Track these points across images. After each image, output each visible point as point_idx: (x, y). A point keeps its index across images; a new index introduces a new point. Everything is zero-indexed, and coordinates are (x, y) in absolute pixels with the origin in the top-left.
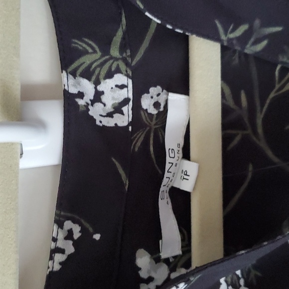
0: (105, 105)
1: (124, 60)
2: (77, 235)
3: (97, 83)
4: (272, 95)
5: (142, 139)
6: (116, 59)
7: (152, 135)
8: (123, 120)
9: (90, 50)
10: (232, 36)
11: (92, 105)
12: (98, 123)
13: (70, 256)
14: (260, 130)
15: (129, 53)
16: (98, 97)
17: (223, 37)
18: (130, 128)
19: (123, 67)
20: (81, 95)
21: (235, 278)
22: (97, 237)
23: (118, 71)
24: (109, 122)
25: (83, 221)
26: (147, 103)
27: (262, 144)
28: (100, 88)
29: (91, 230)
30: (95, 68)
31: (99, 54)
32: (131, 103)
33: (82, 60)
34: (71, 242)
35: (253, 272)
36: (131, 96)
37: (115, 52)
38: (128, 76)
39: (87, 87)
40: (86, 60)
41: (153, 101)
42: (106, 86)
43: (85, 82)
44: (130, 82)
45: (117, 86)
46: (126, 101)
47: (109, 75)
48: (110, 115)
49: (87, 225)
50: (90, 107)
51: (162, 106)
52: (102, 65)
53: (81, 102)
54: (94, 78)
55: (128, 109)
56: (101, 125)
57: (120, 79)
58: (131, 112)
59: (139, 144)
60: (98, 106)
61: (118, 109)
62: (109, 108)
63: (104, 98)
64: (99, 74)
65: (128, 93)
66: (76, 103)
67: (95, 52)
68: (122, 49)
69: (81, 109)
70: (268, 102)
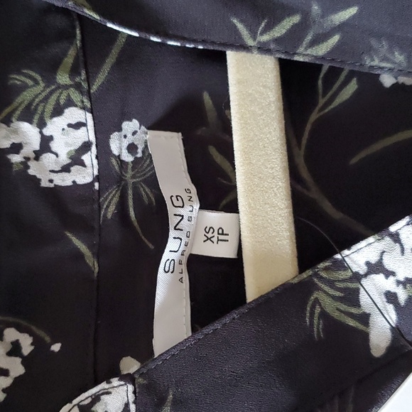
0: (57, 155)
1: (78, 87)
2: (27, 348)
3: (42, 125)
5: (116, 200)
6: (66, 87)
7: (130, 192)
8: (85, 175)
10: (264, 38)
11: (37, 159)
12: (45, 184)
13: (17, 380)
15: (83, 73)
16: (46, 143)
18: (97, 185)
19: (76, 96)
20: (17, 148)
22: (56, 347)
23: (70, 103)
24: (64, 180)
25: (34, 328)
26: (117, 145)
28: (47, 132)
29: (48, 339)
30: (37, 107)
31: (42, 85)
32: (94, 148)
34: (19, 360)
36: (92, 138)
37: (63, 78)
38: (84, 108)
41: (126, 143)
42: (55, 127)
44: (89, 116)
45: (70, 126)
46: (86, 147)
47: (58, 111)
48: (66, 169)
49: (41, 333)
50: (32, 164)
51: (140, 150)
52: (46, 99)
53: (16, 158)
54: (35, 118)
55: (90, 158)
56: (52, 185)
57: (74, 114)
58: (95, 162)
59: (112, 208)
60: (47, 158)
61: (76, 160)
62: (64, 159)
63: (54, 146)
64: (43, 112)
65: (88, 134)
66: (9, 160)
69: (15, 169)
70: (308, 127)
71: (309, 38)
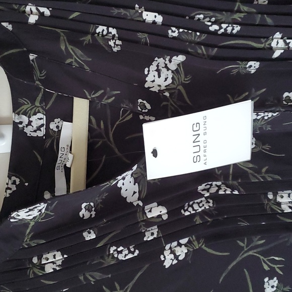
0: (33, 127)
1: (42, 107)
2: (18, 183)
3: (29, 117)
4: (117, 123)
5: (50, 142)
6: (38, 107)
7: (55, 140)
8: (41, 134)
9: (26, 103)
10: (93, 96)
11: (26, 127)
12: (28, 135)
13: (13, 191)
14: (112, 139)
15: (44, 104)
16: (30, 123)
17: (89, 97)
18: (44, 137)
19: (41, 110)
20: (21, 123)
21: (90, 207)
22: (27, 184)
23: (39, 112)
24: (34, 134)
25: (20, 177)
26: (53, 126)
27: (113, 146)
28: (31, 119)
29: (24, 181)
30: (28, 111)
31: (30, 105)
32: (45, 126)
33: (22, 107)
34: (15, 186)
35: (100, 205)
36: (45, 123)
37: (37, 104)
38: (43, 114)
39: (25, 119)
40: (25, 107)
41: (56, 125)
42: (33, 118)
43: (24, 117)
44: (45, 116)
45: (38, 118)
46: (42, 125)
47: (35, 114)
48: (35, 131)
49: (22, 179)
50: (25, 128)
51: (60, 128)
52: (31, 110)
53: (20, 126)
54: (28, 115)
55: (43, 129)
56: (30, 136)
57: (40, 115)
58: (45, 130)
59: (48, 144)
60: (30, 127)
61: (39, 129)
62: (35, 128)
63: (32, 124)
64: (30, 113)
65: (44, 122)
66: (18, 127)
67: (28, 104)
68: (41, 103)
69: (20, 129)
70: (115, 126)
71: (106, 97)
